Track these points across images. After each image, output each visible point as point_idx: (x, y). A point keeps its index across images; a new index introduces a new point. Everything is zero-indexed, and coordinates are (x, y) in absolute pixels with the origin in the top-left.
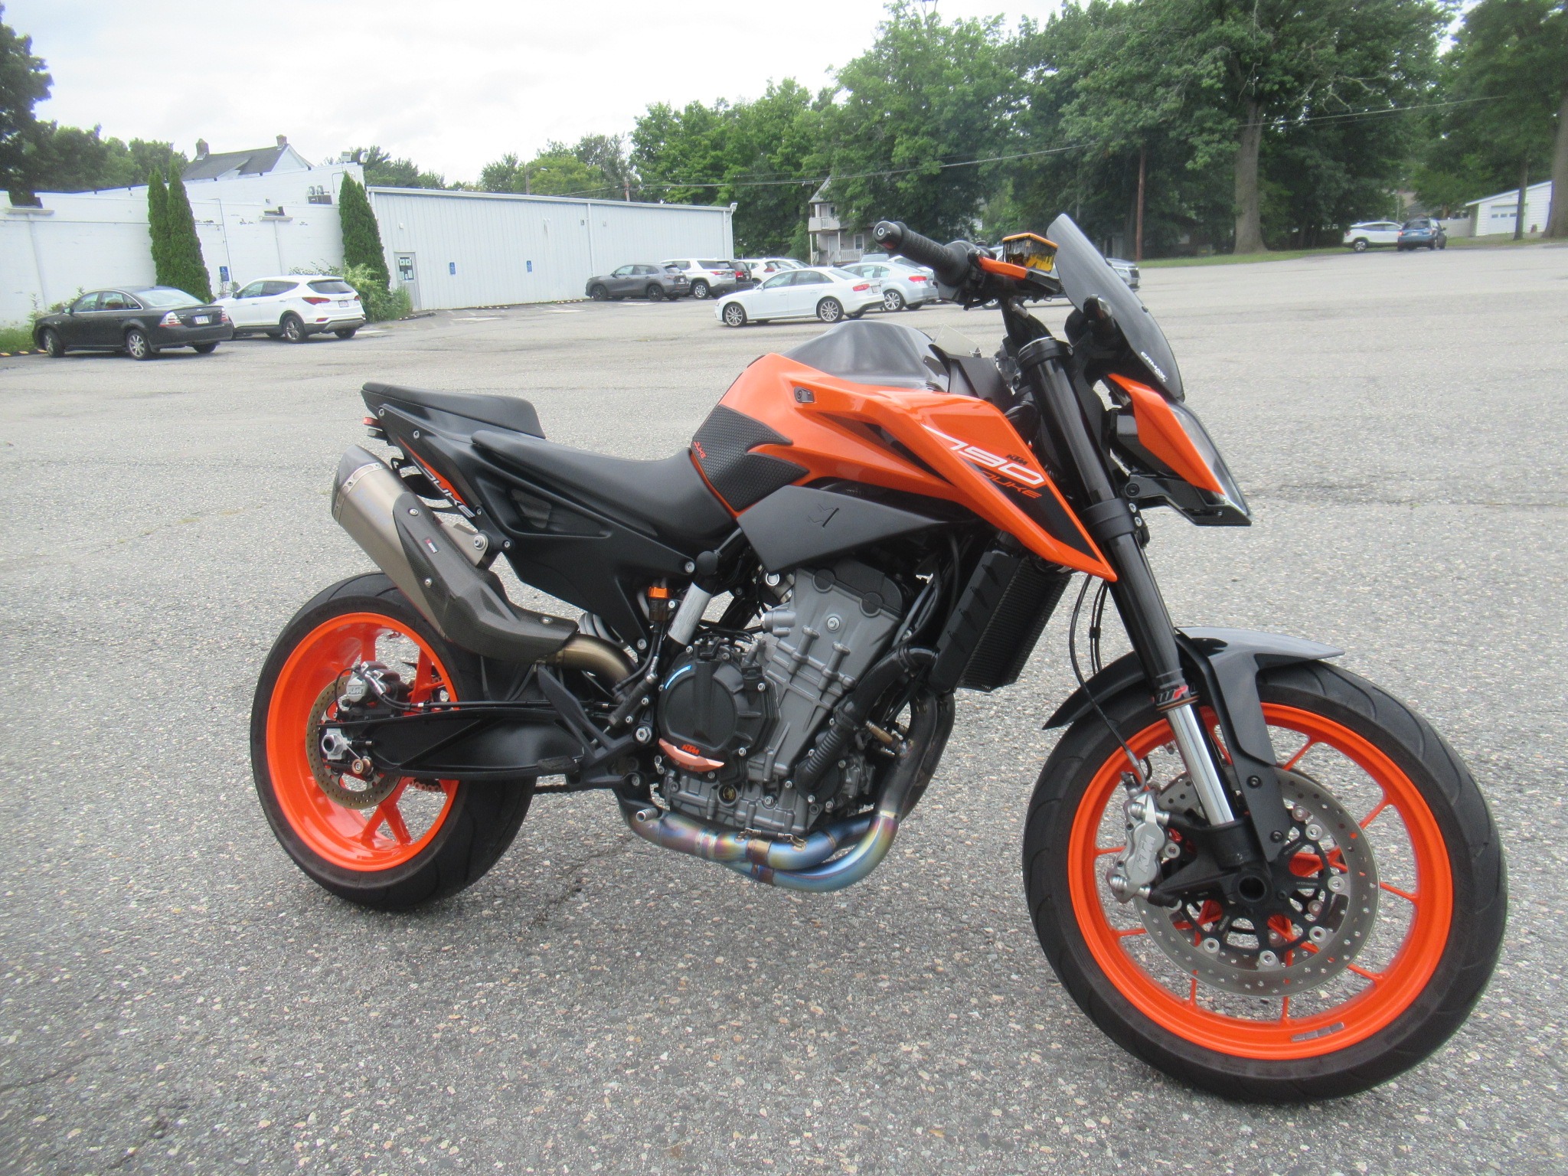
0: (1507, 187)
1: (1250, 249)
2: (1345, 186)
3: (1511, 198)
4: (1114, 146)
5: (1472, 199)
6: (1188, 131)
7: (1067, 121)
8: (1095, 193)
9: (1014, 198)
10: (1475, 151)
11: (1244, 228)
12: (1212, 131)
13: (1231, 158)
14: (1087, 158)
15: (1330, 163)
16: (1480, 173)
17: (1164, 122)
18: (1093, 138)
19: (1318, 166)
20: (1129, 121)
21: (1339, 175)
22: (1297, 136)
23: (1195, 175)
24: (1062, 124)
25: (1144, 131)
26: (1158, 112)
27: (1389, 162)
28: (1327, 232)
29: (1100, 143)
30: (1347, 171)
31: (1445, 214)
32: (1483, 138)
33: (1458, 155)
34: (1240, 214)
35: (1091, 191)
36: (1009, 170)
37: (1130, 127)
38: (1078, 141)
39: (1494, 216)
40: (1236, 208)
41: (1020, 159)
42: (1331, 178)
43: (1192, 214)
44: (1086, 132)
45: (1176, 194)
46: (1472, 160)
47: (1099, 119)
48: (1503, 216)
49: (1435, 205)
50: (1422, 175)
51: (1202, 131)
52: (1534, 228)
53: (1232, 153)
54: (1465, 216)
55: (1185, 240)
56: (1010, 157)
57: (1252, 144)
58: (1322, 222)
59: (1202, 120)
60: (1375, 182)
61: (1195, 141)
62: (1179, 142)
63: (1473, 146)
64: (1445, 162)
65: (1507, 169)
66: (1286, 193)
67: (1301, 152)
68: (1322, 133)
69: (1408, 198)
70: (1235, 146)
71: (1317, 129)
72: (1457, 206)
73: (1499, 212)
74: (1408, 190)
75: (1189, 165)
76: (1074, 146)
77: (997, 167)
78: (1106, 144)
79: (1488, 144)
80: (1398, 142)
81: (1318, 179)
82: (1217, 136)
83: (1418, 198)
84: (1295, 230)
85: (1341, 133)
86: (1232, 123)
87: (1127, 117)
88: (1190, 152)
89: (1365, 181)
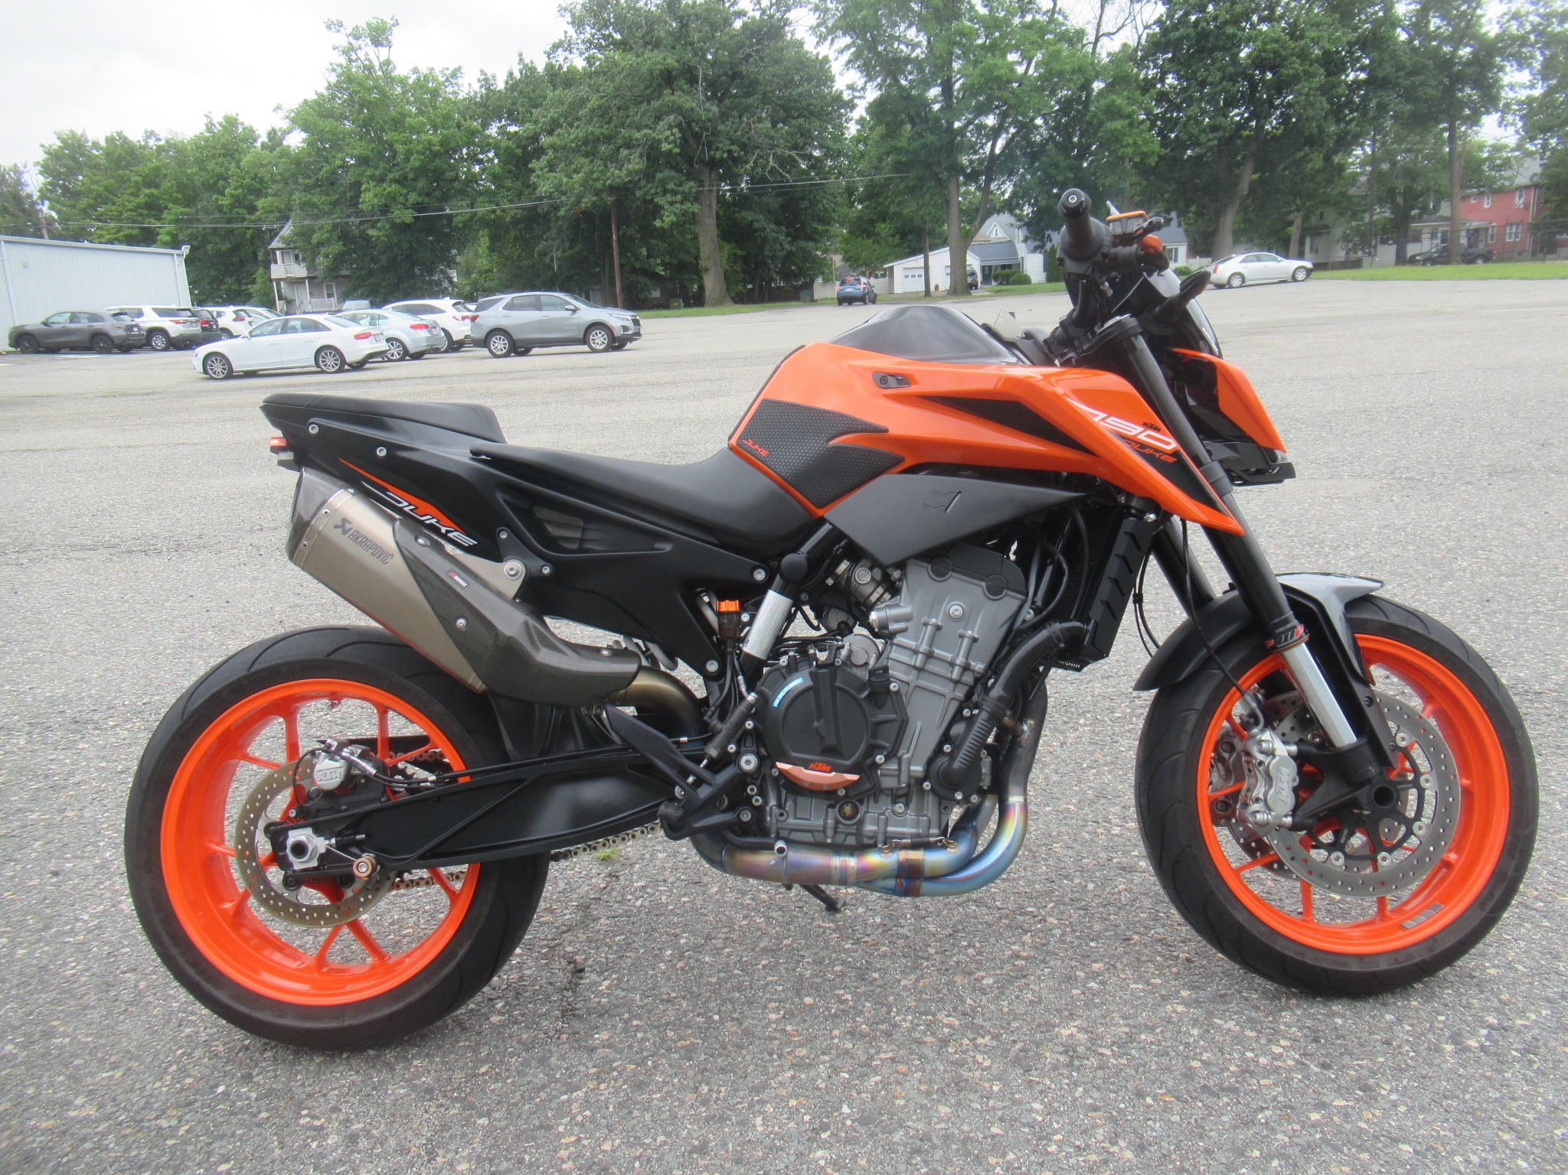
0: (913, 252)
1: (719, 303)
2: (787, 247)
3: (918, 261)
4: (587, 202)
5: (887, 261)
6: (653, 191)
7: (538, 176)
8: (571, 248)
9: (492, 249)
10: (884, 221)
11: (712, 282)
12: (674, 193)
13: (693, 219)
14: (562, 213)
15: (773, 226)
16: (891, 240)
17: (630, 182)
18: (564, 193)
19: (764, 229)
20: (598, 179)
21: (782, 238)
22: (742, 201)
23: (662, 234)
24: (533, 179)
25: (612, 189)
26: (624, 172)
27: (820, 228)
28: (777, 288)
29: (573, 199)
30: (788, 235)
31: (871, 273)
32: (892, 209)
33: (873, 222)
34: (707, 270)
35: (567, 244)
36: (485, 222)
37: (599, 185)
38: (550, 197)
39: (906, 277)
40: (702, 263)
41: (494, 211)
42: (775, 239)
43: (660, 270)
44: (558, 187)
45: (644, 252)
46: (883, 228)
47: (570, 177)
48: (913, 276)
49: (858, 266)
50: (846, 241)
51: (665, 192)
52: (937, 287)
53: (693, 214)
54: (883, 276)
55: (656, 294)
56: (483, 209)
57: (710, 206)
58: (772, 279)
59: (663, 182)
60: (811, 245)
61: (660, 200)
62: (645, 201)
63: (883, 217)
64: (863, 229)
65: (910, 237)
66: (740, 252)
67: (748, 216)
68: (765, 199)
69: (837, 260)
70: (696, 208)
71: (760, 195)
72: (876, 268)
73: (910, 273)
74: (836, 252)
75: (658, 223)
76: (545, 201)
77: (471, 218)
78: (579, 201)
79: (897, 214)
80: (826, 210)
81: (765, 240)
82: (679, 197)
83: (846, 259)
84: (750, 286)
85: (780, 200)
86: (690, 186)
87: (595, 176)
88: (656, 211)
89: (803, 244)
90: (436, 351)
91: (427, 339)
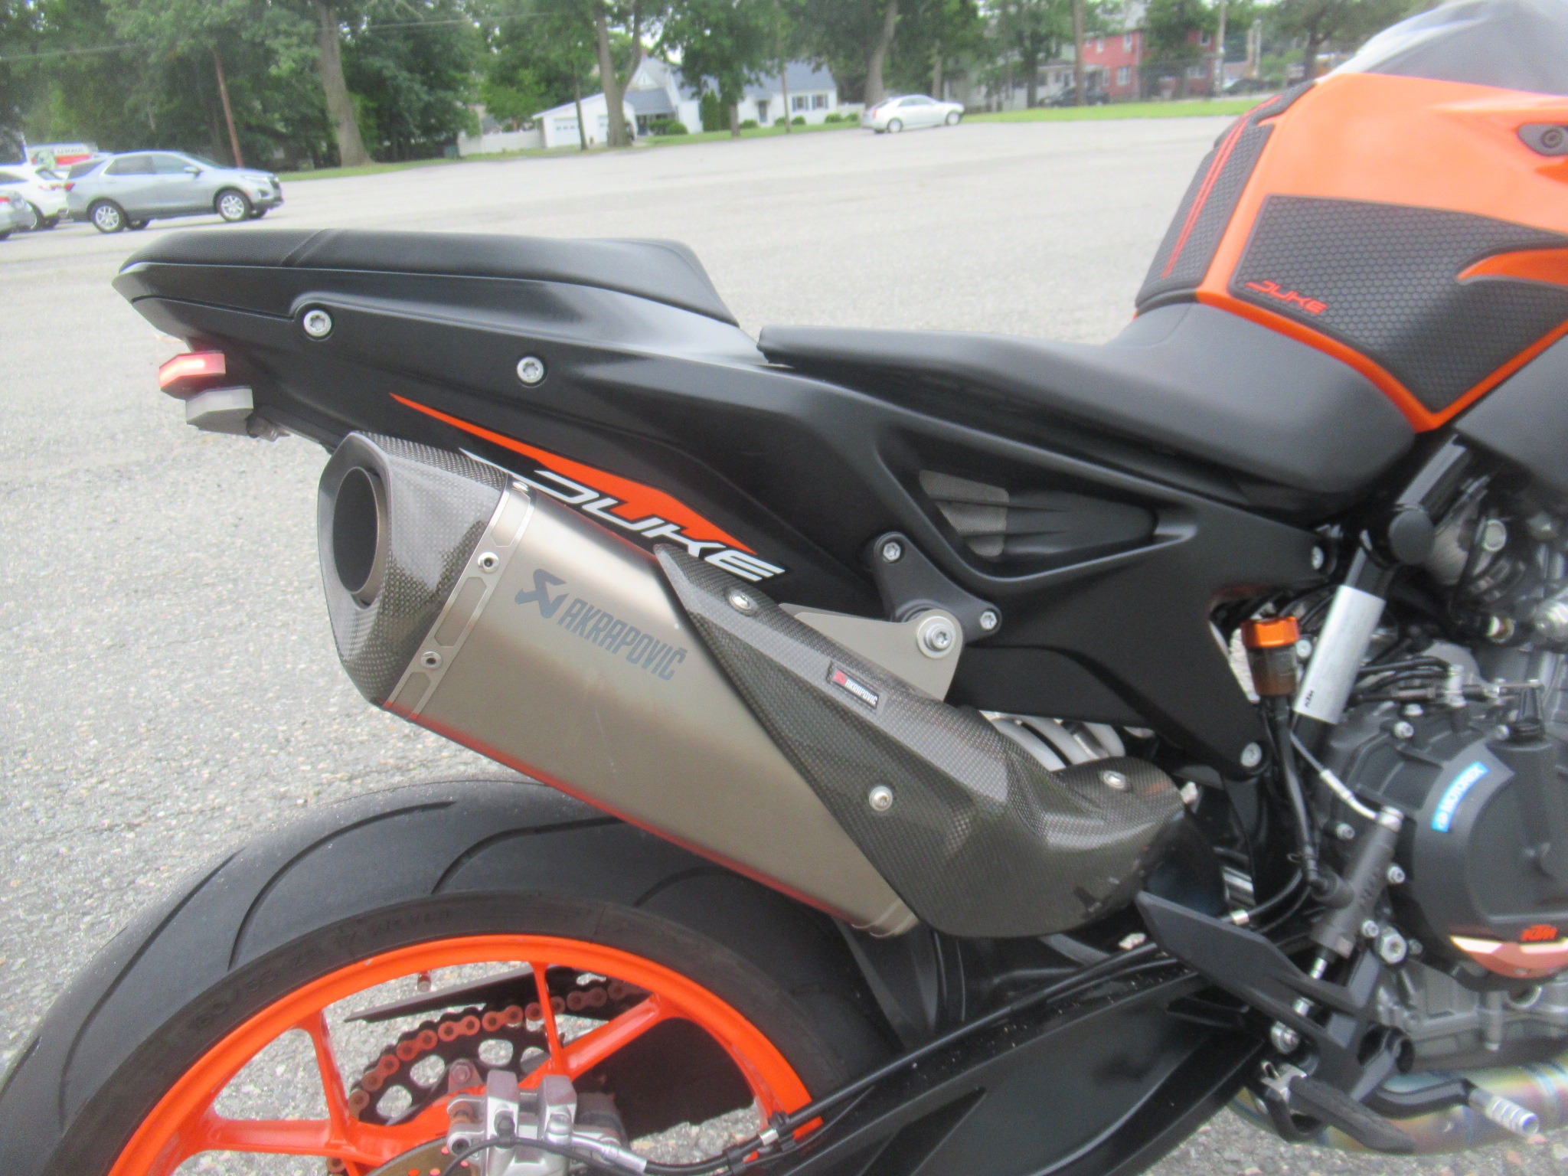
0: (561, 101)
1: (357, 162)
2: (425, 97)
3: (568, 111)
4: (183, 45)
5: (534, 112)
6: (262, 32)
7: (116, 15)
8: (170, 101)
9: (69, 104)
10: (527, 67)
11: (346, 138)
12: (288, 35)
13: (314, 66)
14: (153, 59)
15: (405, 74)
16: (536, 88)
17: (233, 21)
18: (152, 36)
19: (395, 78)
20: (192, 18)
21: (417, 87)
22: (366, 46)
23: (278, 84)
24: (109, 17)
25: (212, 31)
26: (224, 10)
27: (458, 75)
28: (417, 145)
29: (164, 43)
30: (423, 83)
31: (515, 126)
32: (538, 53)
33: (515, 68)
34: (338, 125)
35: (163, 97)
36: (55, 73)
37: (195, 25)
38: (134, 39)
39: (558, 129)
40: (332, 117)
41: (63, 58)
42: (410, 89)
43: (281, 127)
44: (143, 27)
45: (258, 105)
46: (527, 75)
47: (156, 14)
48: (565, 128)
49: (504, 118)
50: (488, 90)
51: (277, 33)
53: (314, 61)
54: (531, 128)
55: (279, 154)
56: (49, 55)
57: (333, 50)
58: (411, 135)
59: (273, 23)
60: (450, 95)
61: (275, 44)
62: (254, 45)
63: (525, 62)
64: (505, 77)
65: (557, 85)
66: (372, 105)
67: (375, 62)
68: (393, 43)
69: (480, 111)
70: (315, 52)
71: (386, 38)
72: (523, 120)
73: (562, 125)
74: (478, 102)
75: (273, 70)
76: (127, 45)
77: (36, 68)
78: (172, 45)
79: (543, 60)
80: (463, 56)
81: (398, 90)
82: (295, 40)
83: (491, 110)
84: (387, 143)
85: (410, 44)
86: (306, 26)
87: (189, 13)
88: (269, 56)
89: (441, 94)
90: (24, 229)
91: (11, 216)
